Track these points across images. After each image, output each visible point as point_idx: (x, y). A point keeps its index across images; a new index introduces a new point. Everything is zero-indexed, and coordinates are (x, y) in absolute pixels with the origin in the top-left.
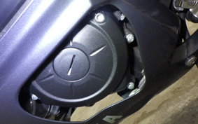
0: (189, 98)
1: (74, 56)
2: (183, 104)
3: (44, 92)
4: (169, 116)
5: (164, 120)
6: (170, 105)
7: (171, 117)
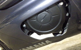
0: (75, 43)
1: (46, 15)
2: (72, 45)
3: (30, 25)
4: (66, 47)
5: (63, 48)
6: (67, 44)
7: (66, 48)
